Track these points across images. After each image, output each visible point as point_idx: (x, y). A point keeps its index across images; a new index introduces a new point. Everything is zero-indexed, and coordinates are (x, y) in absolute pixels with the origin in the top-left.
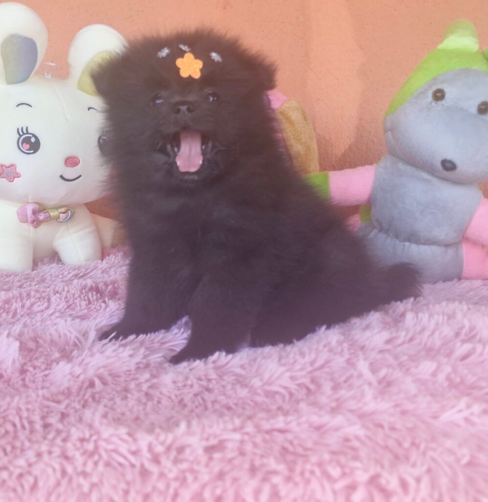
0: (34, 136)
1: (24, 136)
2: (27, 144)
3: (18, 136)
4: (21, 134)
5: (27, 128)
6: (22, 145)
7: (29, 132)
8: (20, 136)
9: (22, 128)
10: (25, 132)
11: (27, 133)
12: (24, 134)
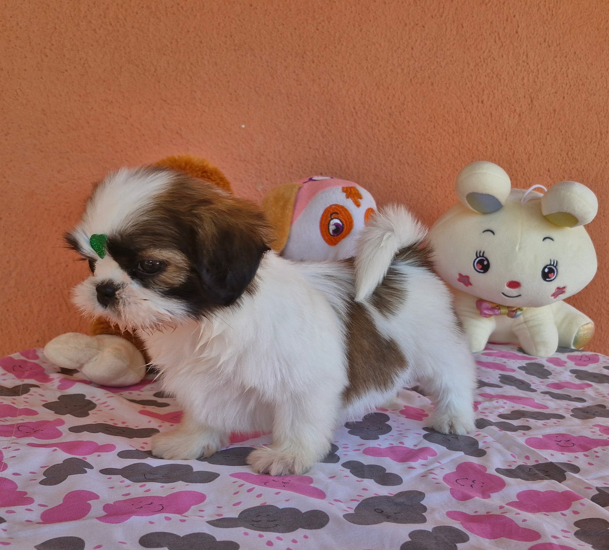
0: (487, 259)
1: (479, 259)
2: (480, 265)
3: (476, 257)
4: (478, 256)
5: (484, 252)
6: (477, 264)
7: (485, 255)
8: (477, 257)
9: (480, 252)
10: (481, 255)
11: (483, 256)
12: (480, 256)
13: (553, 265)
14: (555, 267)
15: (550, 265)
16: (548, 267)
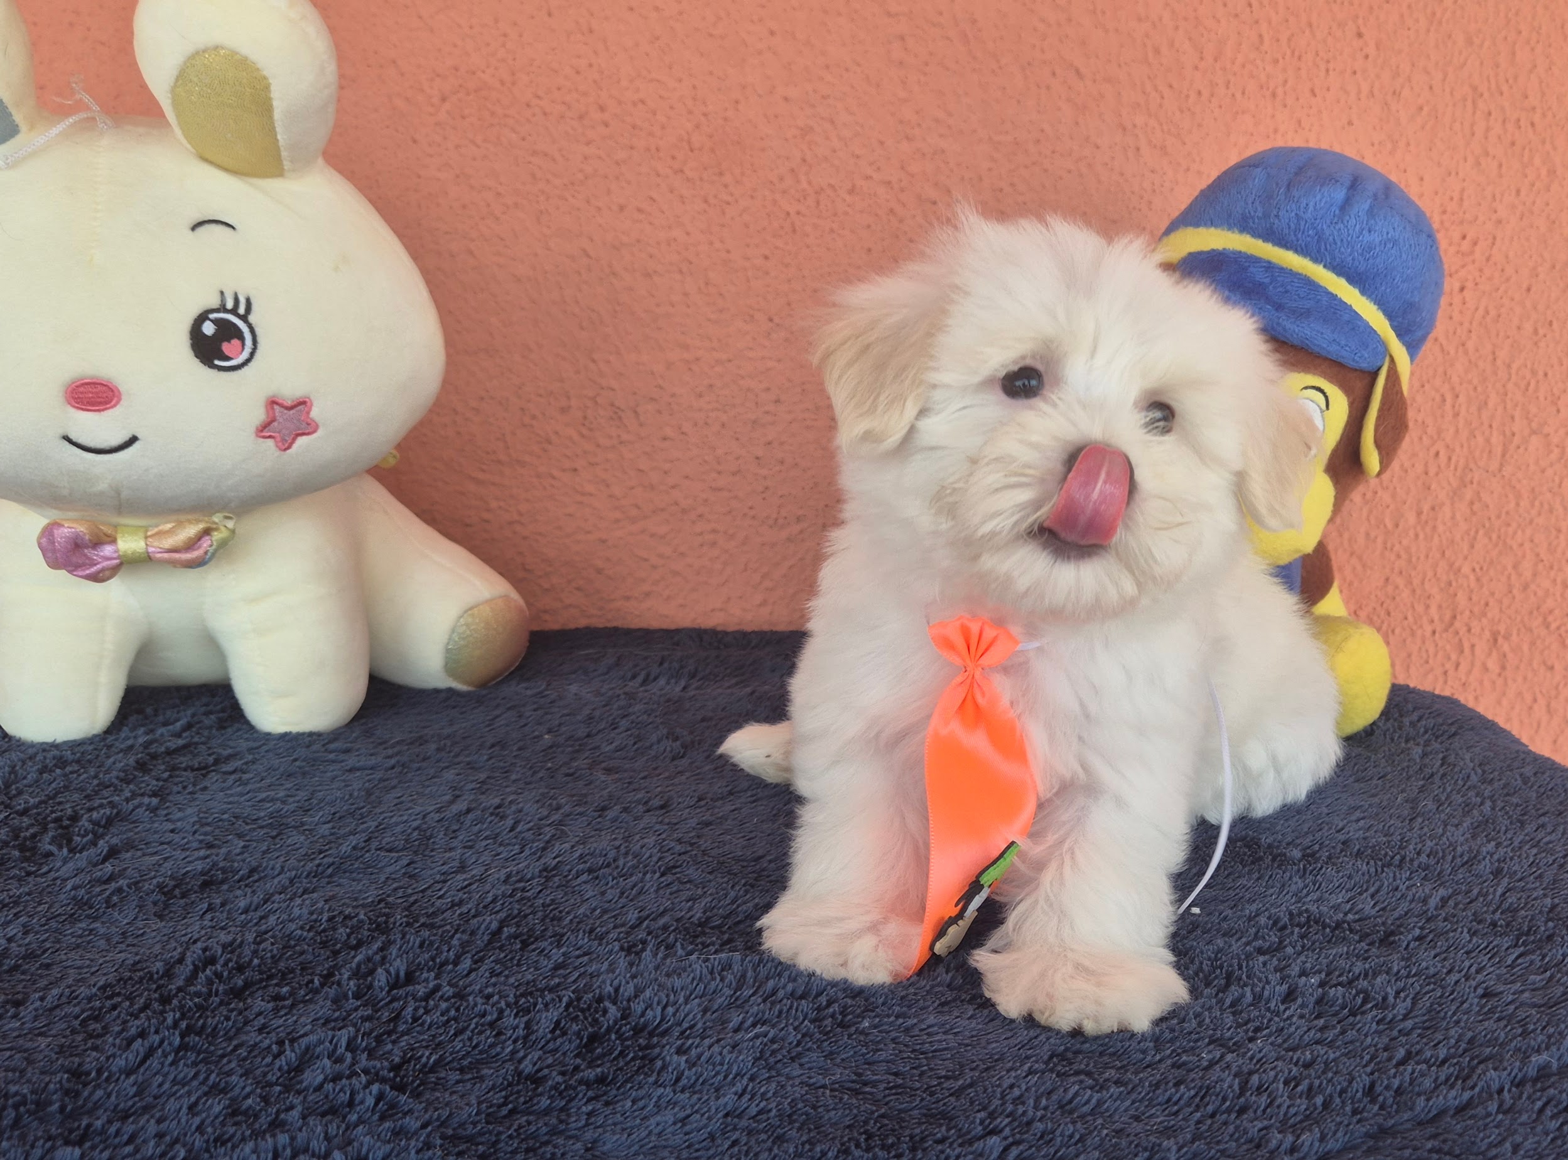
13: (234, 311)
14: (244, 318)
15: (223, 308)
16: (212, 316)
